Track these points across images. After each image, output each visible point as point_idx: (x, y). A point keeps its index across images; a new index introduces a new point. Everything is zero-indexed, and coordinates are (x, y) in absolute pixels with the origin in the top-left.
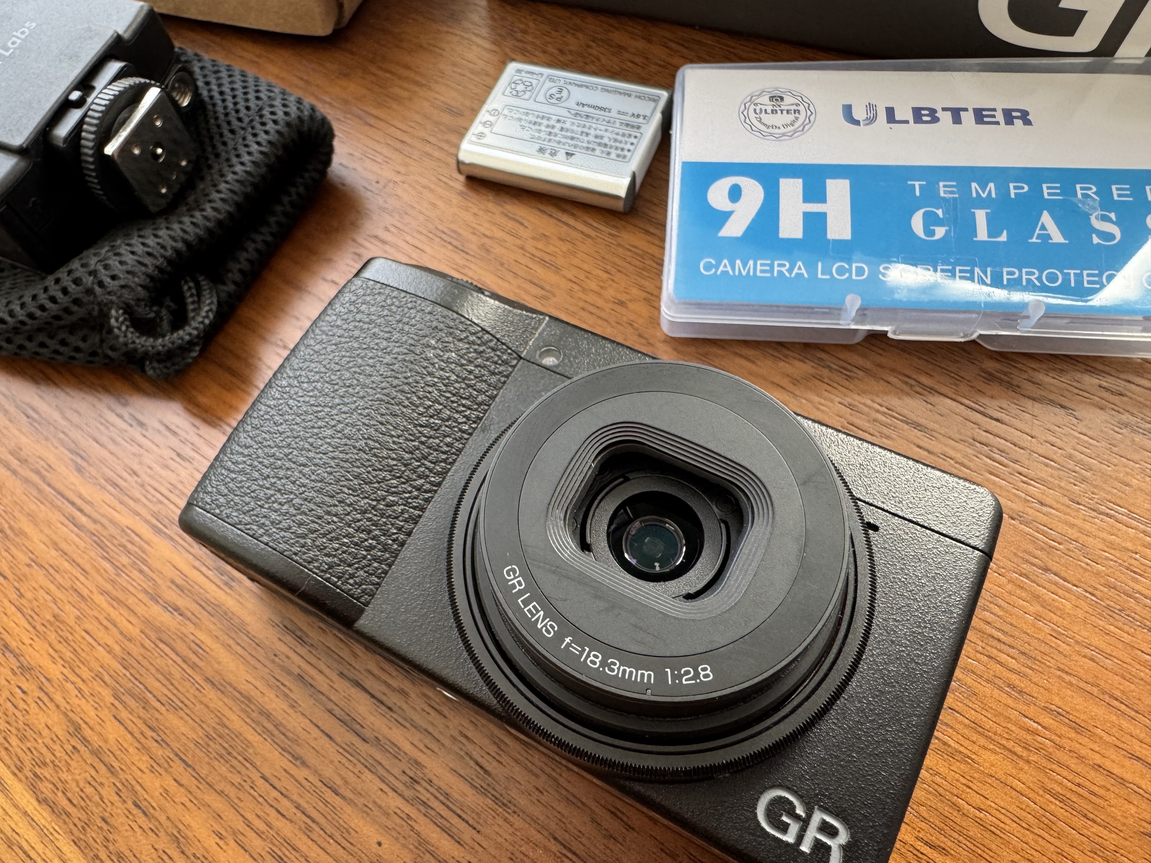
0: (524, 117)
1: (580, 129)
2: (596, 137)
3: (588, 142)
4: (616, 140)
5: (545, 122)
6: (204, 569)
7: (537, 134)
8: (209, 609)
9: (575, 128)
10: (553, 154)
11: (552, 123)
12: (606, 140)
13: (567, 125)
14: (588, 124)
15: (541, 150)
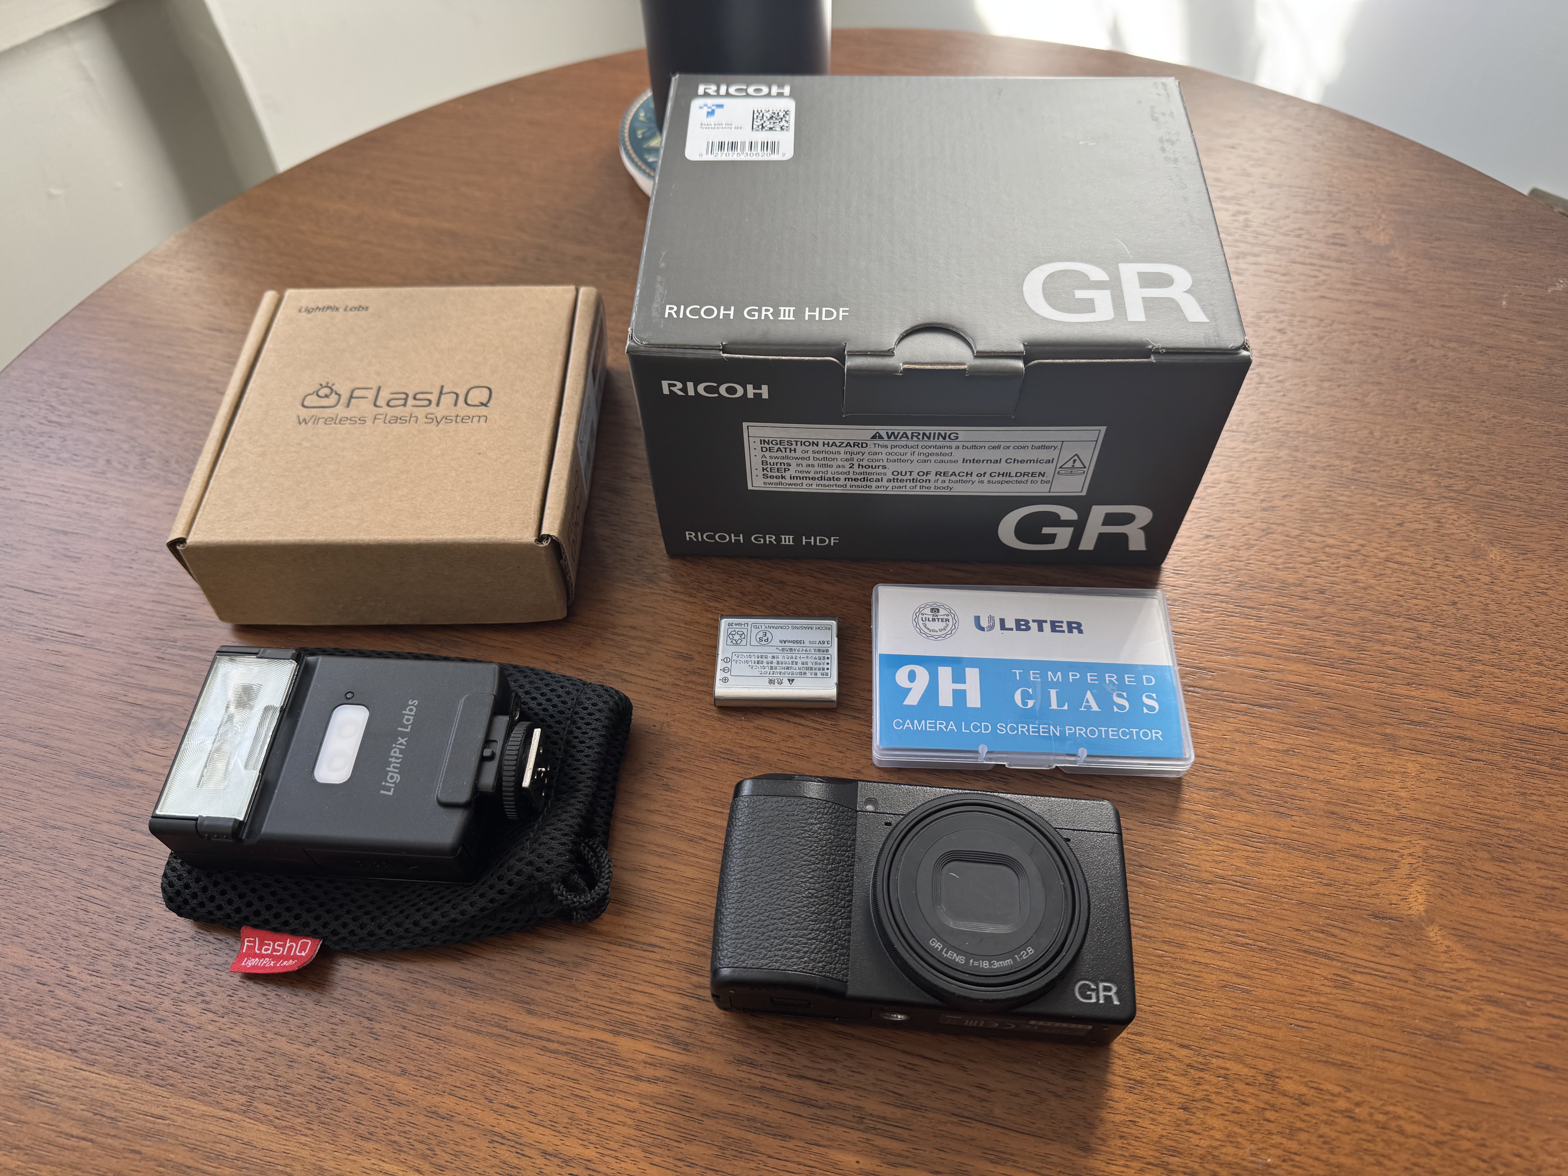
0: (749, 659)
1: (790, 660)
2: (803, 664)
3: (799, 669)
4: (816, 664)
5: (765, 660)
6: (663, 1046)
7: (763, 671)
8: (680, 1070)
9: (786, 660)
10: (781, 683)
11: (770, 659)
12: (810, 665)
13: (780, 659)
14: (794, 656)
15: (771, 682)
